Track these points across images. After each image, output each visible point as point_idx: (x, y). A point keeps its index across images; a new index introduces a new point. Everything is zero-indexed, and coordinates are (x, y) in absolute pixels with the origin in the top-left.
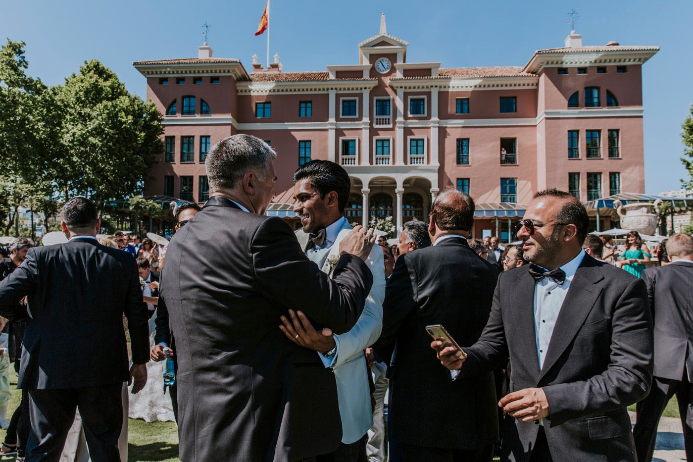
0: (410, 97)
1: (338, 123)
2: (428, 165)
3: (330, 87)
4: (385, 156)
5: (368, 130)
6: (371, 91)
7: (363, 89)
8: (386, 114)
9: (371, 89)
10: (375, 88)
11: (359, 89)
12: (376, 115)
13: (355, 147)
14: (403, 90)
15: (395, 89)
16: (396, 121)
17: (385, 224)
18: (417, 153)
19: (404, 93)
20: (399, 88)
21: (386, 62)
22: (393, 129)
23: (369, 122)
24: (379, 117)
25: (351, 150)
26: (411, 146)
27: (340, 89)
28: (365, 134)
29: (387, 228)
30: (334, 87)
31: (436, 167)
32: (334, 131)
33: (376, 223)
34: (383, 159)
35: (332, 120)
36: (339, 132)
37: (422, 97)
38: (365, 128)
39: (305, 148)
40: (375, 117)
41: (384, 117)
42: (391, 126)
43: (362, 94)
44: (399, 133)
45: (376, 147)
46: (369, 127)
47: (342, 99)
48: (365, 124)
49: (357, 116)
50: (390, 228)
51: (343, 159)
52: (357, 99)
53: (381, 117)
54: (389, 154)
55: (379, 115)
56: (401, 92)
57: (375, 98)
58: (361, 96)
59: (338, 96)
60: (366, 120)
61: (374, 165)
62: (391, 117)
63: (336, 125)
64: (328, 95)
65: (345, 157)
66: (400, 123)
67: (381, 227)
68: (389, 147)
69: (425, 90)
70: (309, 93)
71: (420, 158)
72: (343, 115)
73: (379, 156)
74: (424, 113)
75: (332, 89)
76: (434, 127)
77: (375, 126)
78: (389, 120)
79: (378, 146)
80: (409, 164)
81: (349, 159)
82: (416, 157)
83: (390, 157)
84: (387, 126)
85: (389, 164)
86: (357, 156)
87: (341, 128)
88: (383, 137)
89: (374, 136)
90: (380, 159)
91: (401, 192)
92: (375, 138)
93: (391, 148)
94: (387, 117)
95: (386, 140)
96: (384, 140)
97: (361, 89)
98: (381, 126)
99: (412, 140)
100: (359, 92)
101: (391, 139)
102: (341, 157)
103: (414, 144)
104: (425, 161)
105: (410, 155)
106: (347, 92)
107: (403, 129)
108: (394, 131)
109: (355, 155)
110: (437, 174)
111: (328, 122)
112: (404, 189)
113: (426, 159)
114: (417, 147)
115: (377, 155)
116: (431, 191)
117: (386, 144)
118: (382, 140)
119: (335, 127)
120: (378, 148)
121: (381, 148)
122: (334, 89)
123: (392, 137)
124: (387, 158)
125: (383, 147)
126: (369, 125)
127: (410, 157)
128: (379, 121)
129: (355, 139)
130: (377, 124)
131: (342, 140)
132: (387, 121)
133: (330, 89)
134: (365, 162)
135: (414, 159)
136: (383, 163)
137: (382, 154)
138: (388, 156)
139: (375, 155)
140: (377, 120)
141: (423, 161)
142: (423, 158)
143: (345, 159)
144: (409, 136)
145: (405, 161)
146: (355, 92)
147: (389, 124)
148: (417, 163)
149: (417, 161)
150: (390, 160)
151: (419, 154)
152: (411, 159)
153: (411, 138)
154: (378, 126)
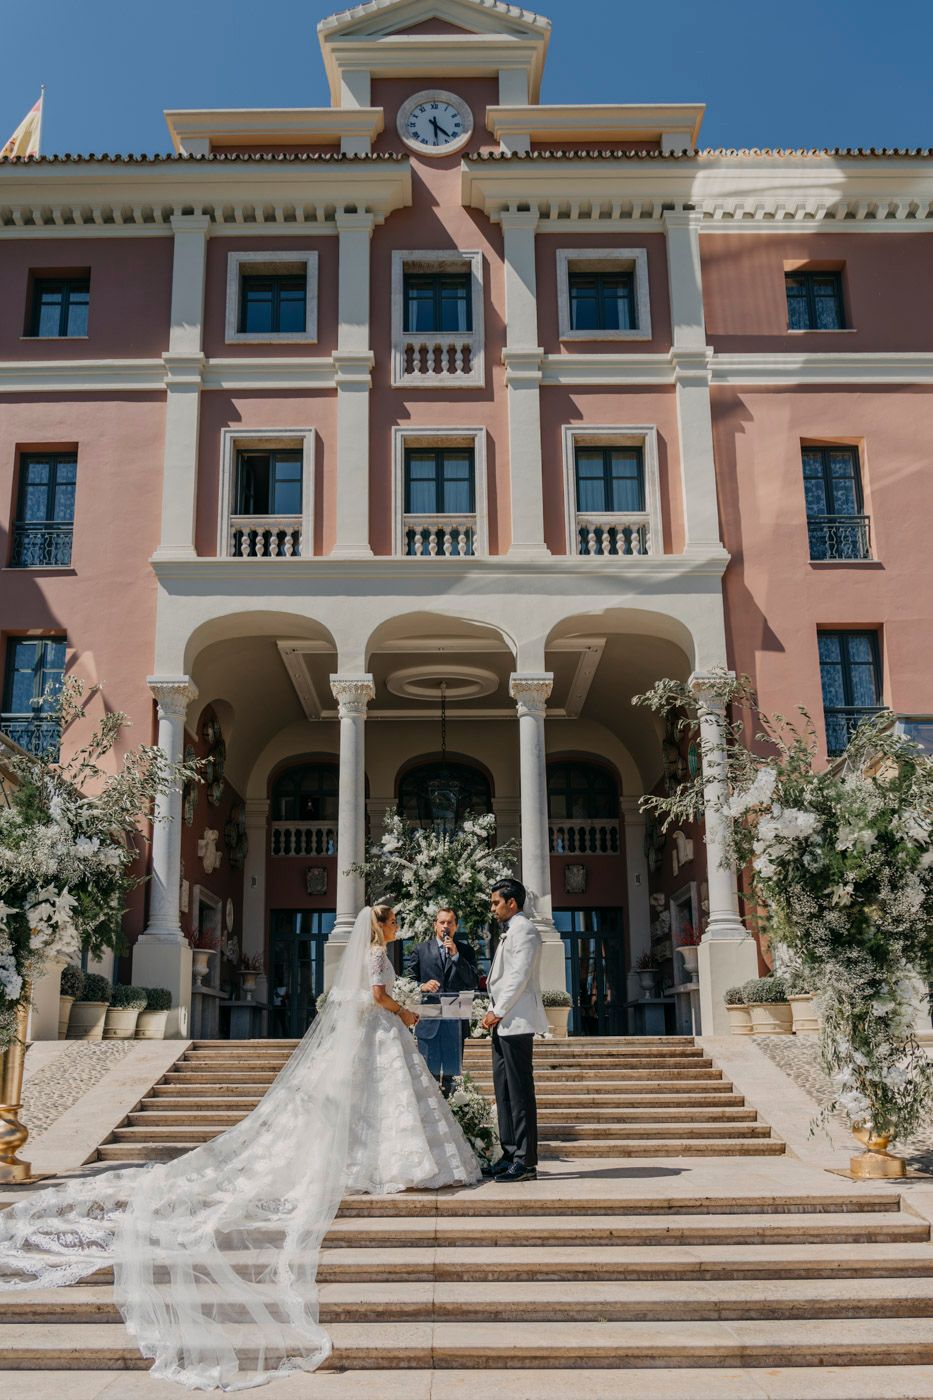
0: (564, 256)
1: (213, 361)
2: (669, 557)
3: (178, 197)
4: (450, 520)
5: (367, 394)
6: (377, 229)
7: (340, 215)
8: (453, 328)
9: (381, 220)
10: (397, 215)
11: (320, 214)
12: (406, 328)
13: (301, 481)
14: (530, 224)
15: (493, 219)
16: (504, 351)
17: (455, 856)
18: (609, 506)
19: (540, 238)
20: (513, 209)
21: (449, 107)
22: (484, 394)
23: (371, 354)
24: (418, 340)
25: (279, 491)
26: (578, 479)
27: (230, 218)
28: (351, 413)
30: (197, 197)
31: (712, 565)
32: (194, 397)
33: (408, 851)
34: (440, 534)
35: (185, 340)
36: (216, 408)
37: (625, 253)
38: (350, 386)
39: (52, 484)
40: (399, 336)
41: (445, 339)
42: (476, 378)
43: (335, 239)
44: (519, 411)
45: (408, 480)
46: (367, 377)
47: (235, 259)
48: (350, 364)
49: (310, 336)
51: (238, 535)
52: (312, 259)
53: (431, 340)
54: (472, 509)
55: (422, 327)
56: (520, 232)
57: (398, 258)
58: (329, 247)
59: (216, 249)
60: (354, 339)
61: (398, 553)
62: (477, 338)
63: (204, 373)
64: (168, 243)
65: (249, 522)
66: (522, 361)
67: (435, 873)
68: (471, 480)
69: (636, 226)
70: (79, 231)
71: (627, 532)
72: (243, 328)
73: (425, 519)
74: (633, 324)
75: (188, 213)
76: (688, 382)
77: (399, 379)
78: (467, 351)
79: (413, 476)
80: (572, 557)
81: (267, 535)
82: (609, 524)
83: (478, 523)
84: (459, 380)
85: (473, 554)
86: (311, 518)
87: (227, 385)
88: (438, 430)
89: (397, 427)
90: (426, 534)
91: (539, 688)
92: (400, 434)
93: (481, 479)
94: (458, 340)
95: (453, 446)
96: (445, 446)
97: (330, 216)
98: (431, 380)
99: (582, 451)
100: (320, 229)
101: (481, 438)
102: (225, 521)
103: (596, 467)
104: (655, 541)
105: (576, 516)
106: (261, 229)
107: (537, 391)
108: (491, 399)
109: (301, 513)
110: (719, 597)
111: (165, 355)
112: (551, 675)
113: (656, 532)
114: (608, 479)
115: (412, 517)
116: (694, 687)
117: (454, 468)
118: (435, 446)
119: (197, 379)
120: (414, 485)
121: (432, 485)
122: (198, 212)
123: (484, 433)
124: (462, 529)
125: (440, 480)
126: (371, 373)
127: (578, 523)
128: (417, 356)
129: (301, 440)
130: (409, 369)
131: (235, 441)
132: (459, 356)
133: (178, 212)
134: (350, 542)
135: (598, 532)
136: (440, 552)
137: (438, 512)
138: (468, 522)
139: (399, 517)
140: (409, 350)
141: (643, 541)
142: (643, 531)
143: (246, 531)
144: (567, 429)
145: (553, 538)
146: (300, 229)
147: (467, 369)
148: (613, 551)
149: (613, 542)
150: (475, 537)
151: (619, 510)
152: (583, 533)
153: (576, 441)
154: (416, 380)
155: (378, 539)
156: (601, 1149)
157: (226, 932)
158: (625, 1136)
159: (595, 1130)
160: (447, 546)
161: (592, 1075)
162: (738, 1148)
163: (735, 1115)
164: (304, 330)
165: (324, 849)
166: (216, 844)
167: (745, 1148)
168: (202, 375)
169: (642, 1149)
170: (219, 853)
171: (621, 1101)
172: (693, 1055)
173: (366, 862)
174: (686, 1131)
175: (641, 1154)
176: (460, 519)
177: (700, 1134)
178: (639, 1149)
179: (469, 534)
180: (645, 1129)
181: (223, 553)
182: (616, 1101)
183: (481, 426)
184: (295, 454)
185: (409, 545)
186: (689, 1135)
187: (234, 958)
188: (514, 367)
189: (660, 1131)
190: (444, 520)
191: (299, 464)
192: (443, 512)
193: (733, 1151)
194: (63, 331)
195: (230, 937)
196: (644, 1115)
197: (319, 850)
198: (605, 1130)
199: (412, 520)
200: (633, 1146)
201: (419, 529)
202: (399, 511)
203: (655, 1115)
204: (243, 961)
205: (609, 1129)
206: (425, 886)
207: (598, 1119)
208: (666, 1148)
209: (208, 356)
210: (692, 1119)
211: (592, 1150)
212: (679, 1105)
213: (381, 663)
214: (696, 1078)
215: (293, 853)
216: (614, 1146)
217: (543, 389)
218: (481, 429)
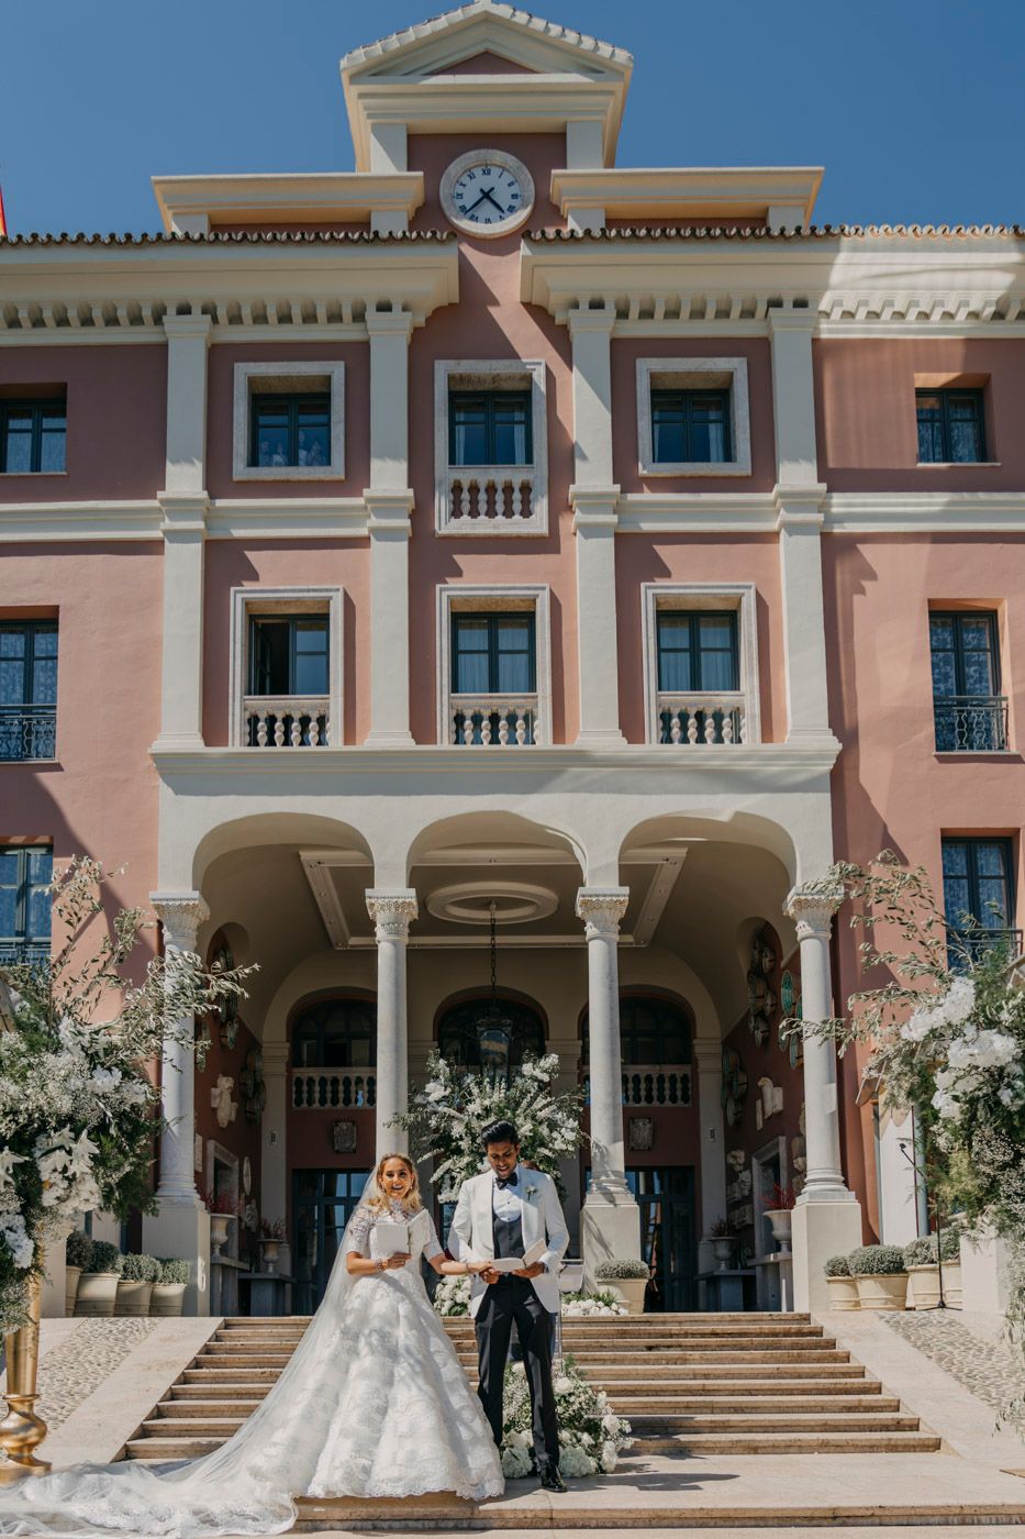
0: (645, 368)
1: (220, 503)
2: (768, 746)
3: (172, 291)
4: (506, 701)
5: (402, 547)
6: (417, 333)
7: (371, 314)
8: (510, 459)
9: (421, 321)
10: (441, 314)
11: (347, 313)
12: (452, 461)
13: (327, 653)
14: (604, 326)
15: (559, 319)
16: (572, 489)
17: (512, 1105)
18: (695, 684)
19: (616, 344)
20: (583, 309)
21: (505, 173)
22: (548, 544)
23: (410, 493)
24: (467, 475)
25: (300, 667)
26: (660, 651)
27: (235, 319)
28: (387, 566)
29: (525, 1128)
30: (196, 291)
31: (821, 757)
32: (196, 549)
34: (494, 719)
35: (184, 479)
36: (225, 561)
37: (721, 364)
38: (386, 534)
39: (29, 658)
40: (444, 472)
41: (499, 475)
42: (538, 524)
43: (365, 346)
44: (589, 566)
45: (455, 652)
46: (407, 523)
47: (243, 371)
48: (384, 505)
49: (336, 470)
50: (544, 1130)
51: (253, 721)
52: (337, 370)
53: (482, 475)
54: (532, 687)
55: (471, 460)
56: (592, 338)
57: (443, 370)
58: (358, 357)
59: (220, 358)
60: (389, 477)
61: (444, 744)
62: (538, 473)
63: (207, 515)
64: (160, 351)
65: (266, 704)
66: (592, 504)
68: (531, 651)
69: (736, 329)
70: (52, 338)
71: (718, 716)
72: (253, 461)
73: (476, 701)
74: (728, 455)
75: (184, 310)
76: (794, 529)
77: (446, 525)
78: (526, 489)
79: (461, 648)
80: (651, 746)
81: (288, 720)
82: (696, 705)
83: (540, 704)
84: (516, 526)
85: (534, 743)
86: (341, 700)
87: (238, 533)
88: (492, 589)
89: (442, 586)
90: (477, 719)
91: (613, 905)
92: (445, 595)
93: (544, 649)
94: (515, 475)
95: (509, 610)
96: (499, 609)
97: (359, 317)
98: (483, 526)
99: (665, 616)
100: (346, 332)
101: (543, 601)
102: (239, 703)
103: (680, 637)
104: (750, 727)
105: (658, 696)
106: (273, 333)
107: (611, 541)
108: (556, 550)
109: (328, 693)
110: (828, 796)
111: (160, 495)
112: (626, 890)
113: (753, 717)
114: (695, 650)
115: (461, 698)
116: (794, 905)
117: (510, 638)
118: (488, 610)
119: (200, 525)
120: (462, 657)
121: (484, 659)
122: (196, 310)
123: (547, 593)
124: (520, 713)
125: (493, 652)
126: (410, 517)
127: (659, 705)
128: (465, 496)
129: (327, 602)
130: (456, 513)
131: (247, 604)
132: (517, 496)
133: (171, 311)
134: (386, 728)
135: (684, 717)
136: (495, 740)
137: (491, 691)
138: (528, 704)
139: (445, 697)
140: (457, 488)
141: (737, 728)
142: (736, 715)
143: (263, 716)
144: (647, 588)
145: (631, 726)
146: (321, 332)
147: (526, 513)
148: (701, 739)
149: (701, 729)
150: (536, 723)
151: (707, 689)
152: (665, 718)
153: (658, 604)
154: (465, 526)
155: (421, 726)
156: (722, 1445)
157: (243, 1195)
158: (746, 1429)
159: (711, 1422)
160: (502, 733)
161: (697, 1357)
162: (885, 1443)
163: (873, 1404)
164: (329, 463)
165: (353, 1100)
166: (231, 1094)
167: (893, 1443)
168: (206, 520)
169: (770, 1444)
170: (235, 1104)
171: (737, 1388)
172: (811, 1334)
173: (409, 1112)
174: (820, 1423)
175: (769, 1450)
176: (519, 701)
177: (836, 1426)
178: (766, 1445)
179: (529, 719)
180: (770, 1421)
181: (236, 743)
182: (729, 1387)
183: (544, 585)
184: (320, 620)
185: (457, 732)
186: (823, 1428)
187: (253, 1224)
188: (586, 509)
189: (788, 1423)
190: (500, 701)
191: (325, 633)
192: (497, 691)
193: (877, 1447)
194: (36, 466)
195: (248, 1200)
196: (765, 1404)
197: (347, 1101)
198: (723, 1422)
199: (460, 701)
200: (760, 1441)
201: (468, 713)
202: (446, 690)
203: (780, 1404)
204: (263, 1227)
205: (728, 1421)
206: (479, 1140)
207: (712, 1409)
208: (799, 1443)
209: (212, 496)
210: (823, 1409)
211: (712, 1445)
212: (804, 1392)
213: (423, 877)
214: (819, 1360)
215: (316, 1105)
216: (737, 1441)
217: (621, 540)
218: (544, 588)
